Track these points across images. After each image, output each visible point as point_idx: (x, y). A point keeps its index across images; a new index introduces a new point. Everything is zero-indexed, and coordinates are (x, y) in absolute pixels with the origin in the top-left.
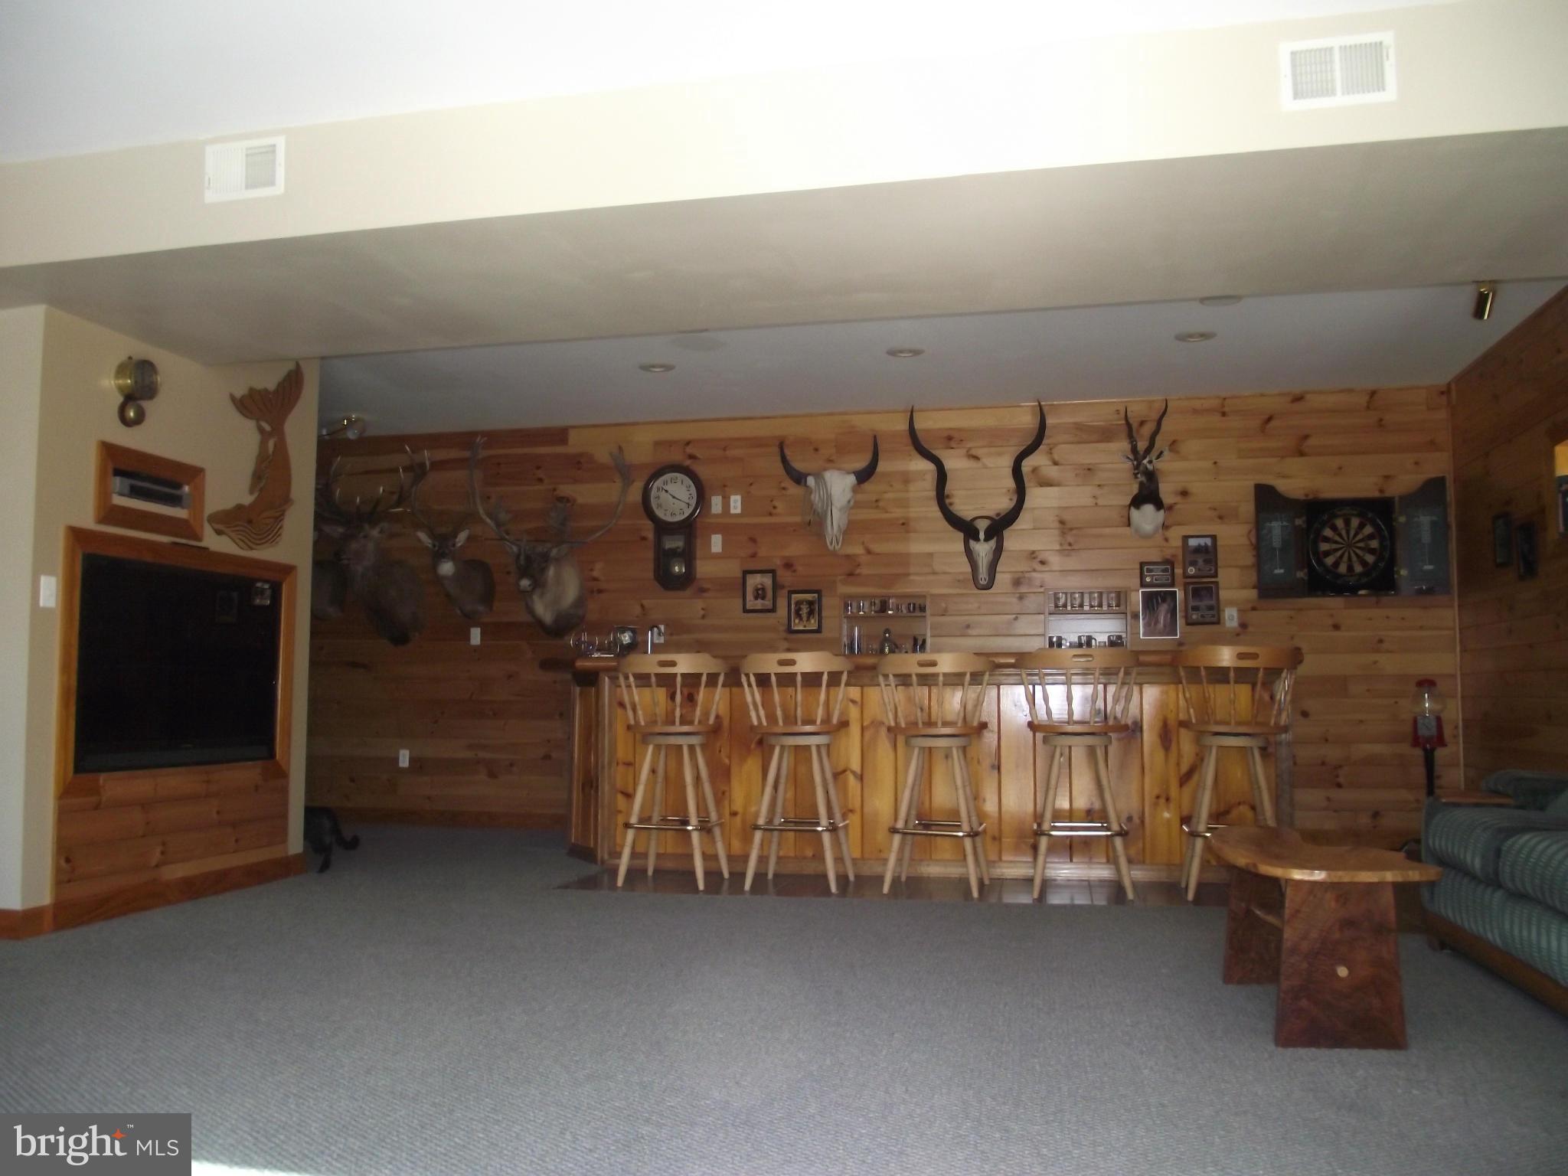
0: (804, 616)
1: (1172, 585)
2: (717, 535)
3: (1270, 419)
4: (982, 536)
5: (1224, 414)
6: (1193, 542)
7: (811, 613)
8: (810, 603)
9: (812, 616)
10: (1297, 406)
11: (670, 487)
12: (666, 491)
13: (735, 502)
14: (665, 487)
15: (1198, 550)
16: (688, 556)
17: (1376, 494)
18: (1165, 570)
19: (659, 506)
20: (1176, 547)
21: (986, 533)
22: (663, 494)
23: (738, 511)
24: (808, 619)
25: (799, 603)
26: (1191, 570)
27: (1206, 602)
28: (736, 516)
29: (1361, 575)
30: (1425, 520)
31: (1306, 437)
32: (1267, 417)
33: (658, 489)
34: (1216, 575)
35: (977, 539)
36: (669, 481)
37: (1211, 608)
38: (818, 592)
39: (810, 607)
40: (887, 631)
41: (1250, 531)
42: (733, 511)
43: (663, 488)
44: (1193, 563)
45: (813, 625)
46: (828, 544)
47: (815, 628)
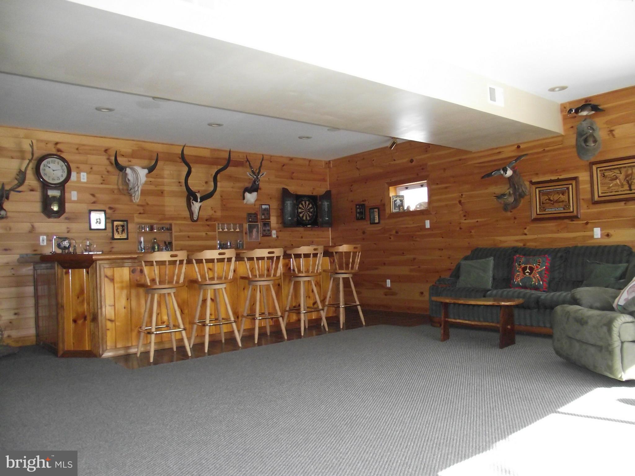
0: (120, 232)
1: (257, 222)
2: (74, 192)
3: (284, 165)
4: (199, 200)
5: (271, 162)
6: (264, 207)
7: (123, 230)
8: (123, 226)
9: (123, 232)
10: (291, 162)
11: (51, 165)
12: (49, 167)
13: (84, 176)
14: (49, 165)
15: (265, 210)
16: (61, 201)
17: (311, 194)
18: (255, 217)
19: (45, 174)
20: (257, 208)
21: (201, 198)
22: (47, 169)
23: (85, 180)
24: (122, 233)
25: (117, 226)
26: (263, 217)
27: (268, 228)
28: (84, 183)
29: (309, 220)
30: (326, 204)
31: (293, 173)
32: (283, 164)
33: (44, 166)
34: (270, 219)
35: (197, 201)
36: (51, 162)
37: (269, 230)
38: (127, 221)
39: (123, 228)
40: (155, 239)
41: (279, 204)
42: (82, 180)
43: (47, 166)
44: (263, 214)
45: (124, 236)
46: (133, 200)
47: (126, 237)
